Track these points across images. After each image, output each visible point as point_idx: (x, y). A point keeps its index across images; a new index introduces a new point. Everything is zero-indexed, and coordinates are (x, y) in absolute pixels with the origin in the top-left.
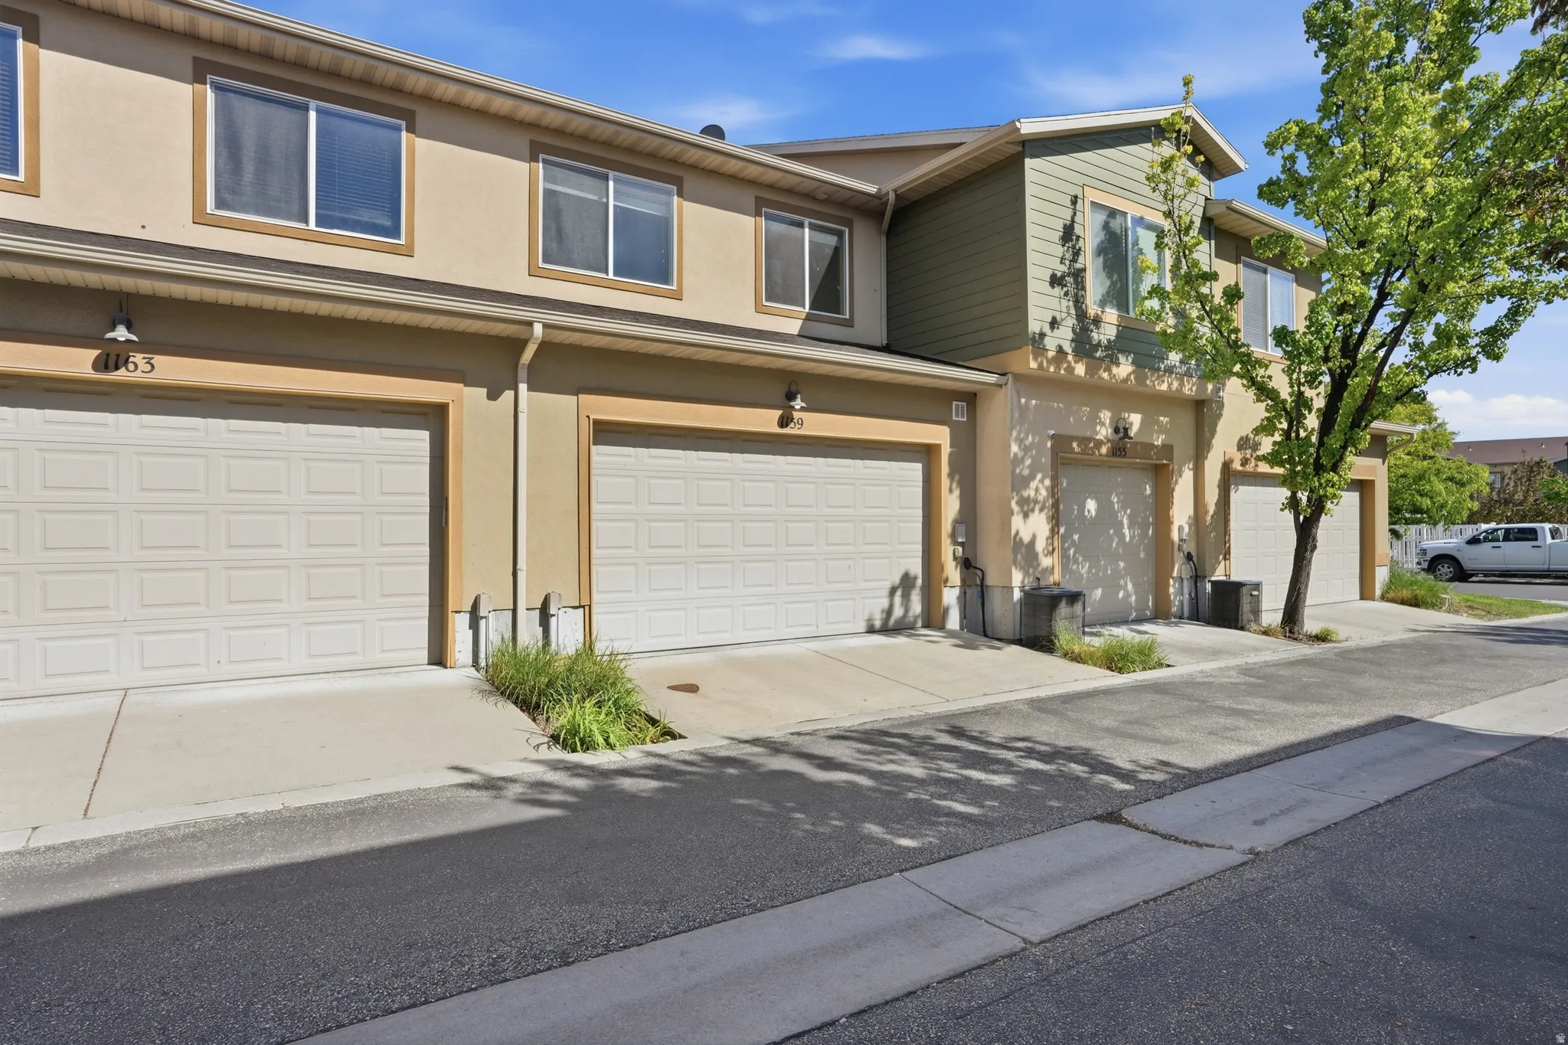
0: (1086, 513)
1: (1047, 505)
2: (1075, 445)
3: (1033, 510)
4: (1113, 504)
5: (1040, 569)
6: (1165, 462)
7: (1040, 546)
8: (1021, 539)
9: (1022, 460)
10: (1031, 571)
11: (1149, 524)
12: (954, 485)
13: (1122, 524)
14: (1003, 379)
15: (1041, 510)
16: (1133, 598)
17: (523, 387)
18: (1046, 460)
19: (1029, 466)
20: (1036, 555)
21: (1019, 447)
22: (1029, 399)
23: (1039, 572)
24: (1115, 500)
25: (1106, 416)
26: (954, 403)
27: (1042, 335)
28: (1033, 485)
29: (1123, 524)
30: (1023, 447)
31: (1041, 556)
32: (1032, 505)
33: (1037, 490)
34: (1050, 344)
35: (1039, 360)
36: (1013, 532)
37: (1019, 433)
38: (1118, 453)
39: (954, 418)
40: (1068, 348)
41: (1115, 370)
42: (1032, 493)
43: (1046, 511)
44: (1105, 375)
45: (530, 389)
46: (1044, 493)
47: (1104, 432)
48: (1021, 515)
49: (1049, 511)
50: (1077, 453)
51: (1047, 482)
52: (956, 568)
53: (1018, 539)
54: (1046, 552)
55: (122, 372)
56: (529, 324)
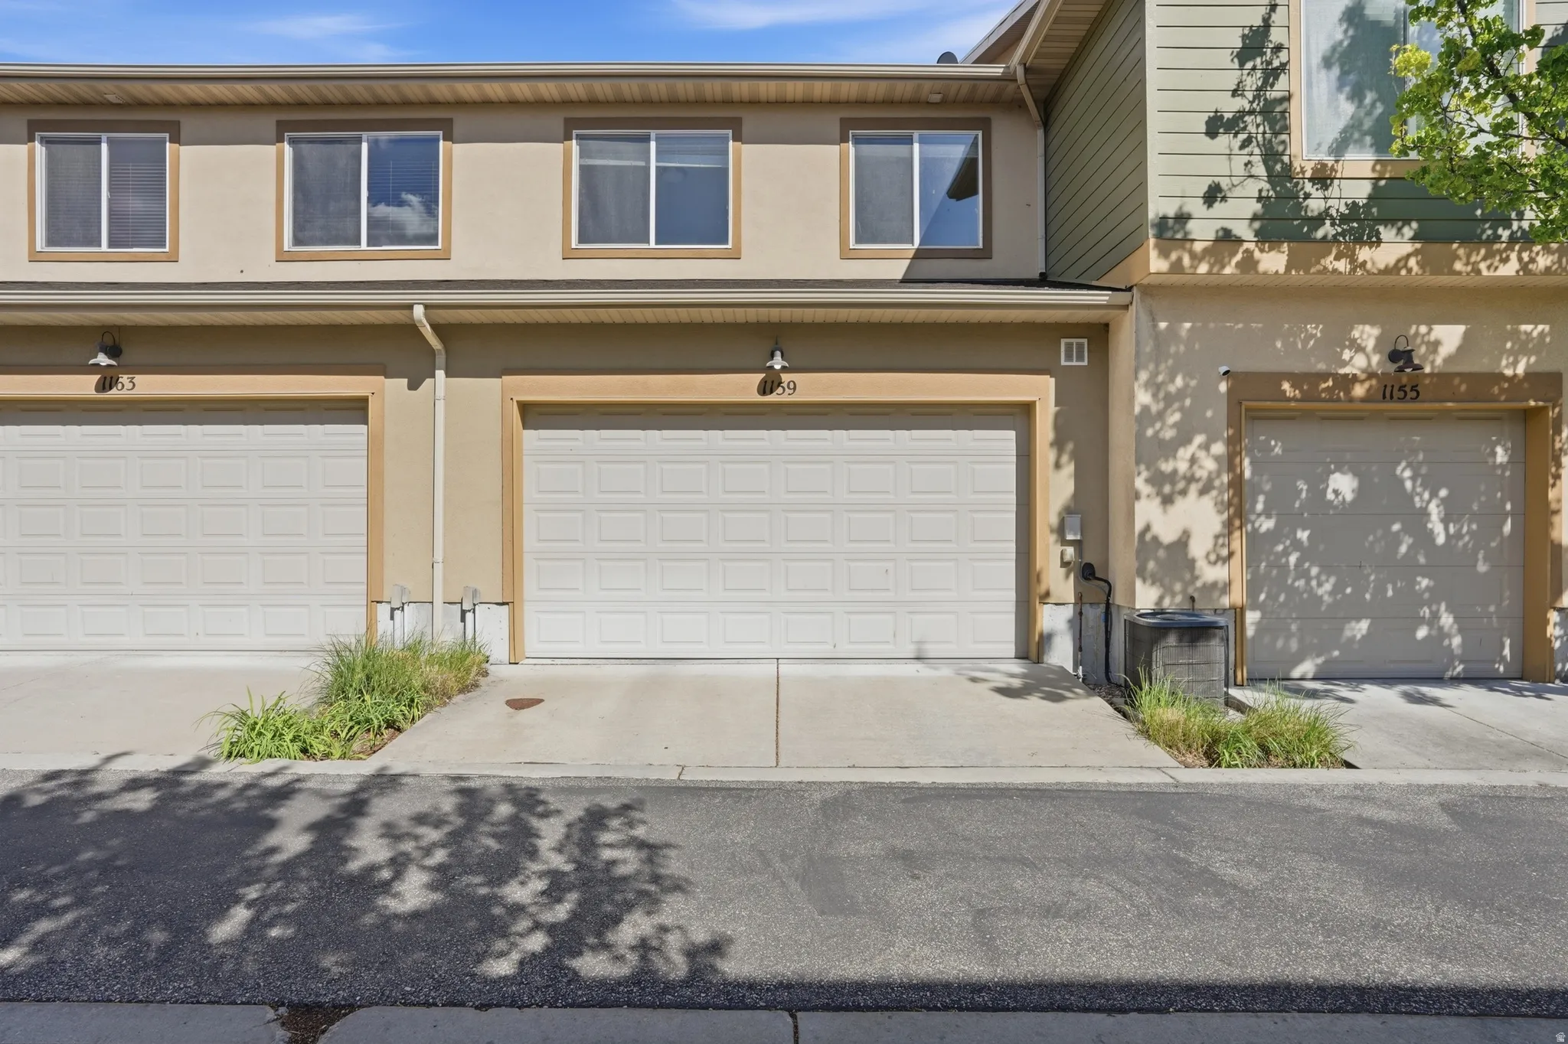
0: (1330, 496)
1: (1217, 483)
2: (1286, 386)
3: (1184, 493)
4: (1401, 482)
5: (1199, 584)
6: (1532, 403)
7: (1199, 548)
8: (1155, 539)
9: (1161, 415)
10: (1178, 587)
11: (1506, 514)
12: (1065, 458)
13: (1424, 513)
14: (1122, 298)
15: (1203, 492)
16: (1457, 641)
17: (440, 374)
18: (1215, 413)
19: (1175, 425)
20: (1191, 564)
21: (1155, 396)
22: (1176, 320)
23: (1197, 589)
24: (1407, 474)
25: (1368, 334)
26: (1063, 342)
27: (1182, 218)
28: (1185, 453)
29: (1429, 515)
30: (1161, 395)
31: (1201, 564)
32: (1181, 485)
33: (1193, 460)
34: (1202, 230)
35: (1174, 256)
36: (1139, 526)
37: (1155, 374)
38: (1397, 394)
39: (1063, 363)
40: (1244, 230)
41: (1364, 254)
42: (1183, 467)
43: (1214, 493)
44: (1342, 265)
45: (448, 375)
46: (1209, 465)
47: (1360, 361)
48: (1158, 500)
49: (1221, 493)
50: (1289, 400)
51: (1219, 448)
52: (1067, 576)
53: (1148, 537)
54: (1213, 557)
55: (114, 391)
56: (410, 307)
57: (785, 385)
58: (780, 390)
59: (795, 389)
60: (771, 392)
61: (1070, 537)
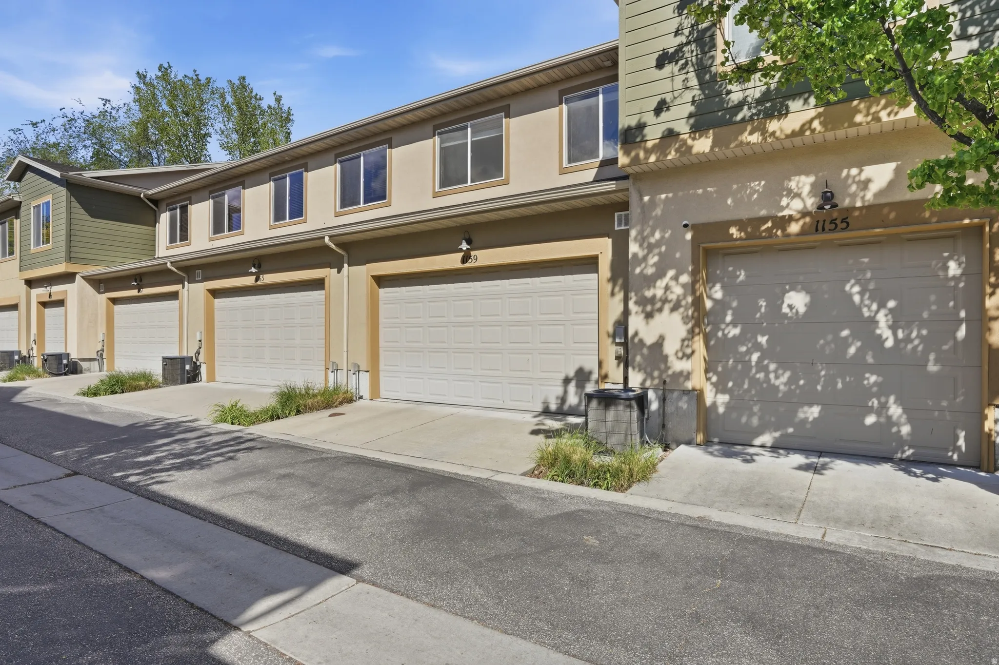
0: (785, 309)
1: (683, 303)
2: (733, 231)
3: (660, 310)
4: (850, 296)
5: (670, 372)
7: (671, 348)
8: (641, 341)
9: (645, 258)
10: (656, 374)
11: (961, 321)
13: (873, 322)
15: (674, 309)
16: (905, 430)
17: (346, 265)
18: (683, 254)
19: (655, 264)
20: (665, 358)
21: (641, 246)
22: (653, 195)
23: (668, 376)
24: (856, 289)
25: (804, 183)
26: (616, 214)
27: (641, 126)
28: (661, 283)
29: (877, 322)
30: (645, 245)
31: (672, 359)
32: (658, 305)
33: (667, 288)
34: (653, 134)
35: (633, 154)
36: (631, 333)
37: (641, 232)
38: (828, 226)
39: (616, 228)
40: (683, 128)
41: (773, 126)
42: (659, 293)
43: (682, 310)
44: (755, 138)
46: (678, 291)
47: (796, 205)
48: (642, 316)
49: (687, 309)
50: (736, 240)
51: (685, 278)
52: (618, 365)
53: (636, 340)
54: (680, 354)
55: (259, 282)
56: (323, 238)
57: (472, 257)
58: (470, 260)
59: (477, 259)
60: (467, 262)
61: (617, 340)
